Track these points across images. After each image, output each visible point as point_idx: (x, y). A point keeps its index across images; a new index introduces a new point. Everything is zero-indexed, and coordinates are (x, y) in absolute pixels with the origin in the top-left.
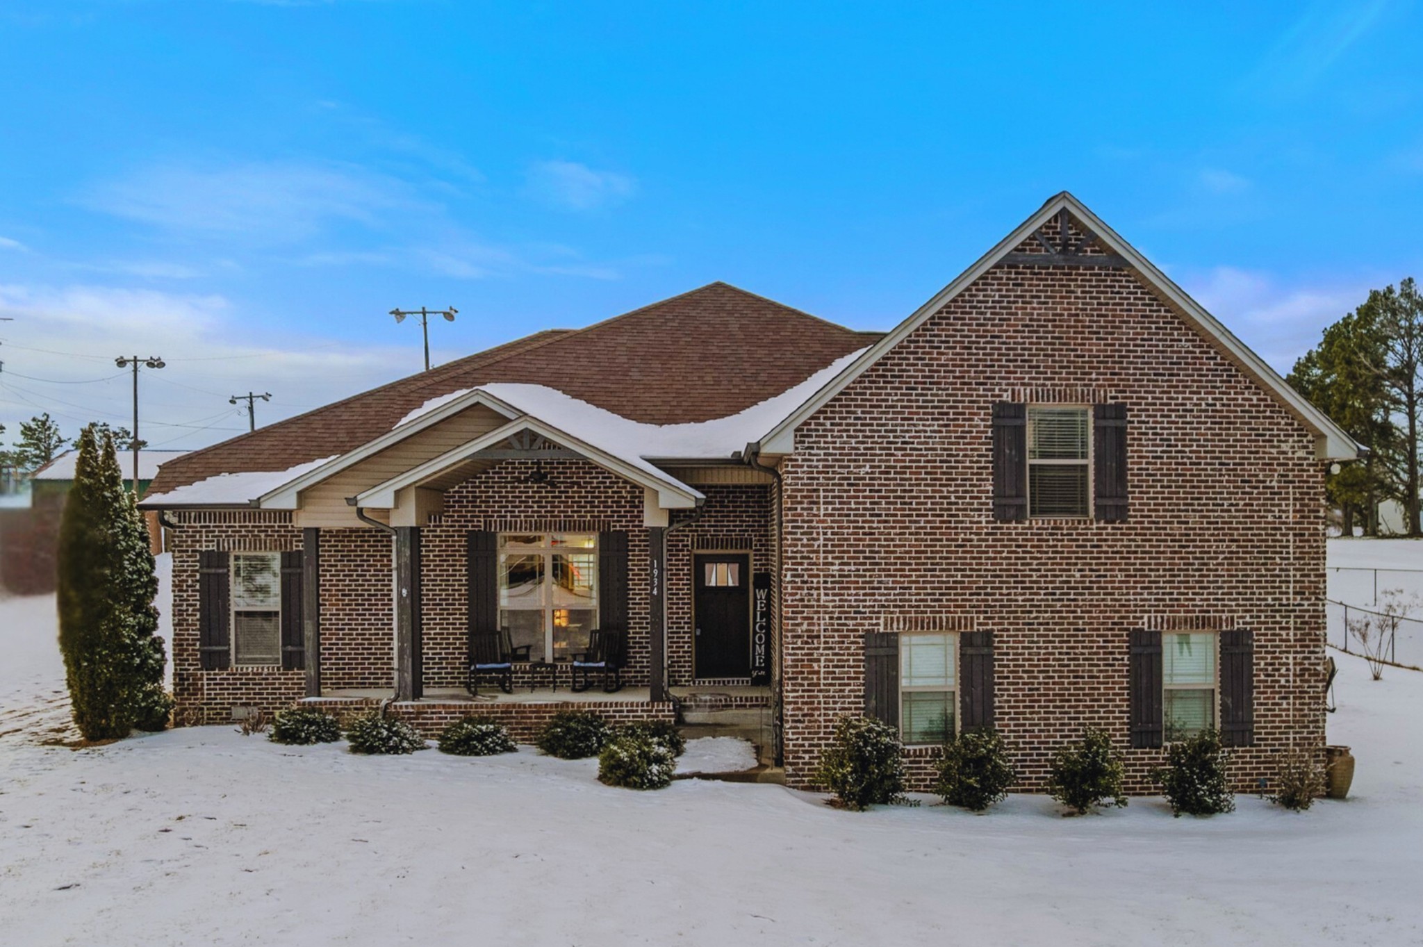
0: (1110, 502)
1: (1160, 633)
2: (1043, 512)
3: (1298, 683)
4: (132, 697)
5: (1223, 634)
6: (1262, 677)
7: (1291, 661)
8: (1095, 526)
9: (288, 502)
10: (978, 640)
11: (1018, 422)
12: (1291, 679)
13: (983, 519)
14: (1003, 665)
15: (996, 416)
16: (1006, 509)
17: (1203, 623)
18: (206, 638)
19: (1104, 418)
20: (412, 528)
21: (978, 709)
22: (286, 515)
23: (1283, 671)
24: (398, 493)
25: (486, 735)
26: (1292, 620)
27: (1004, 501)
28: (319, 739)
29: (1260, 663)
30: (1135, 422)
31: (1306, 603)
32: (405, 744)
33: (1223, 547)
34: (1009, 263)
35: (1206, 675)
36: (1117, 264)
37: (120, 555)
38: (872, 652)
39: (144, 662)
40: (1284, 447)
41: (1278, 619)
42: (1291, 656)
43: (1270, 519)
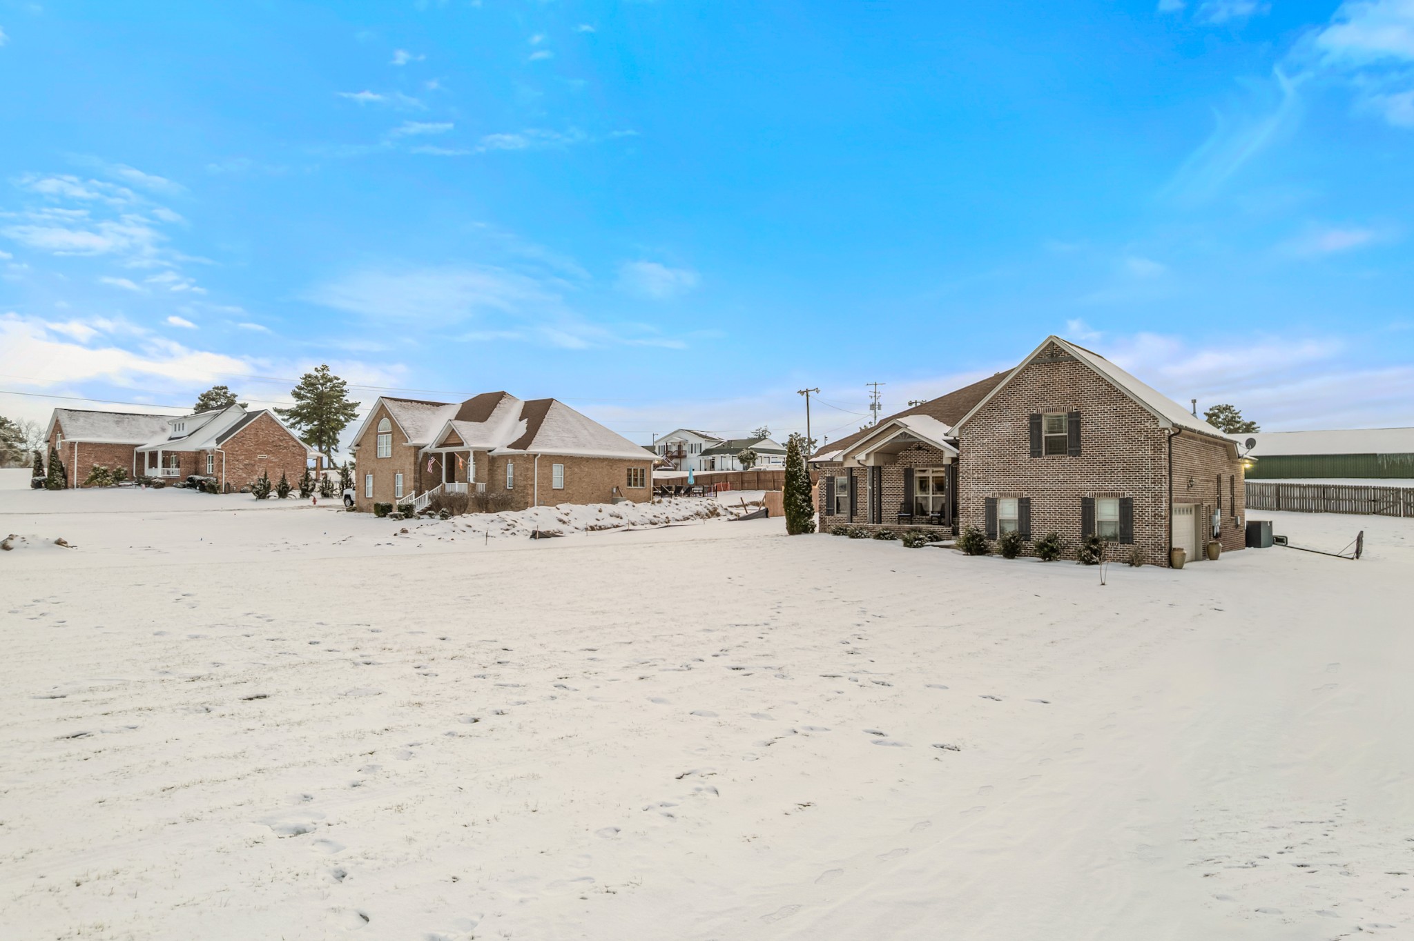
0: (1073, 449)
1: (1094, 499)
2: (1051, 453)
3: (1153, 519)
4: (800, 522)
5: (1120, 499)
6: (1137, 517)
7: (1150, 510)
8: (1068, 458)
9: (840, 459)
10: (1024, 501)
11: (1039, 421)
12: (1150, 517)
13: (1027, 457)
14: (1034, 509)
15: (1031, 419)
16: (1035, 453)
17: (1112, 495)
18: (828, 505)
19: (1072, 417)
20: (873, 467)
21: (1024, 526)
22: (841, 464)
23: (1147, 514)
24: (868, 455)
25: (886, 534)
26: (1150, 494)
27: (1034, 450)
28: (843, 534)
29: (1136, 511)
30: (1084, 419)
31: (1157, 487)
32: (863, 536)
33: (1120, 465)
34: (1032, 363)
35: (1115, 515)
36: (1074, 361)
37: (798, 477)
38: (988, 505)
39: (804, 511)
40: (1146, 424)
41: (1144, 493)
42: (1150, 508)
43: (1140, 453)
